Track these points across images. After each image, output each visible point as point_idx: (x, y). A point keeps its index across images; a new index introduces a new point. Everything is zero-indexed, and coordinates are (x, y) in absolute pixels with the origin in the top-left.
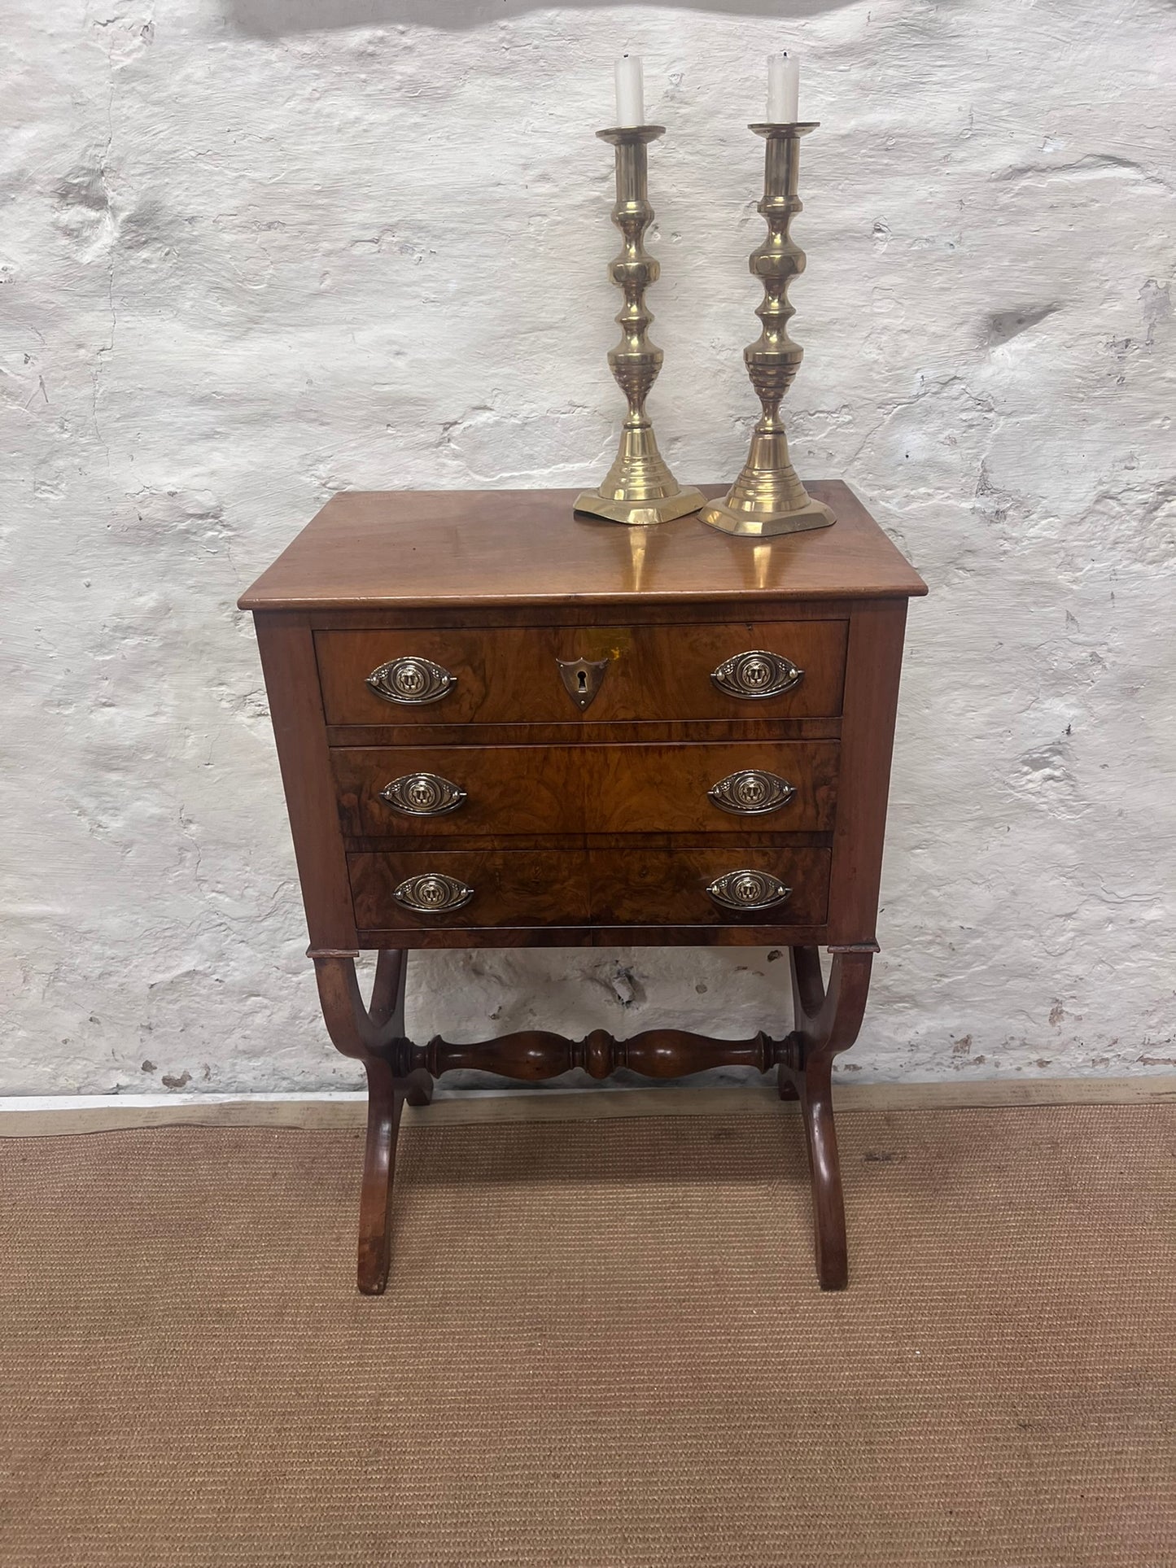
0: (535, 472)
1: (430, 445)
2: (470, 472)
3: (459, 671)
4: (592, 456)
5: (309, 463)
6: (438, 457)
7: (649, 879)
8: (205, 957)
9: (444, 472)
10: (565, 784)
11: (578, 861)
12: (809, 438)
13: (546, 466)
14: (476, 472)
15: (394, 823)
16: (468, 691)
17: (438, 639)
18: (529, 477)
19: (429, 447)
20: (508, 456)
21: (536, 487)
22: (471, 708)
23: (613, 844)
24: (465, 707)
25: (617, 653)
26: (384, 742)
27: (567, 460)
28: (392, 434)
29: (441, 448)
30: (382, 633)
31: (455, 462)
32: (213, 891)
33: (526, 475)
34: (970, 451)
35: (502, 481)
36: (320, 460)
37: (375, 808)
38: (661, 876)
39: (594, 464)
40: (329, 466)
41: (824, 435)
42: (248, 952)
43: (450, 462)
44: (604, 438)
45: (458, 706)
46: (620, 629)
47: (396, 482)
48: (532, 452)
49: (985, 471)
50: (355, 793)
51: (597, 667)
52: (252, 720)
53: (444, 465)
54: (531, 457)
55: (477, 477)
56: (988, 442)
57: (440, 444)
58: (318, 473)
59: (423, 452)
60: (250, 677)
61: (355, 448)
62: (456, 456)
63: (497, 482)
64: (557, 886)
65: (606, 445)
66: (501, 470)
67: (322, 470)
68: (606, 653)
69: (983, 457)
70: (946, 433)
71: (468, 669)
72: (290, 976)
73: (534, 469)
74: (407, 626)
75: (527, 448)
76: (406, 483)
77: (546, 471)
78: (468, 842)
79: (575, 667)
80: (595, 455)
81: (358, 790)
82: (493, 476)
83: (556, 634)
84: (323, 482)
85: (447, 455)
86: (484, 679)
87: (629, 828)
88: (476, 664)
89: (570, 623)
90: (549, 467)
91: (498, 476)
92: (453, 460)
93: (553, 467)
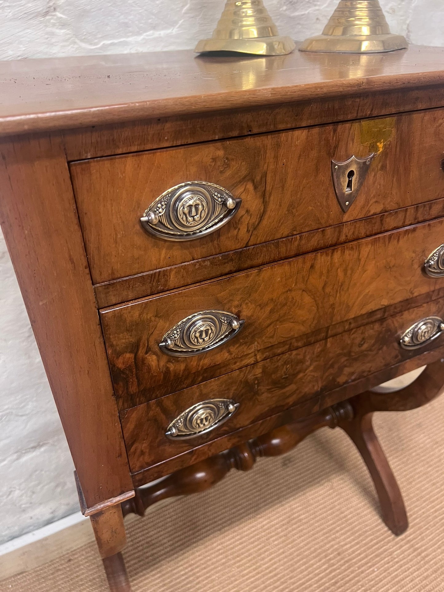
0: (130, 39)
1: (38, 14)
2: (77, 41)
3: (239, 191)
4: (173, 24)
6: (46, 26)
7: (365, 346)
9: (53, 40)
10: (324, 288)
11: (319, 350)
12: (317, 8)
13: (138, 34)
14: (82, 41)
15: (171, 369)
16: (247, 211)
17: (221, 153)
18: (125, 44)
19: (37, 16)
20: (107, 24)
21: (133, 51)
22: (248, 231)
23: (347, 327)
24: (243, 230)
25: (380, 145)
26: (160, 288)
27: (154, 27)
29: (48, 17)
30: (158, 153)
31: (63, 31)
34: (402, 18)
35: (104, 47)
37: (152, 360)
38: (373, 341)
39: (174, 31)
41: (325, 5)
43: (57, 31)
44: (183, 6)
45: (235, 232)
46: (388, 119)
47: (11, 53)
48: (126, 21)
49: (409, 32)
50: (131, 352)
51: (364, 163)
53: (52, 34)
54: (126, 25)
55: (83, 45)
56: (411, 11)
57: (47, 13)
59: (31, 22)
62: (63, 25)
63: (100, 48)
64: (301, 375)
65: (185, 13)
66: (105, 37)
68: (373, 147)
69: (408, 22)
70: (390, 5)
71: (250, 186)
73: (128, 37)
74: (190, 141)
75: (122, 17)
77: (140, 38)
78: (235, 363)
79: (347, 166)
80: (176, 22)
81: (135, 348)
82: (96, 44)
83: (335, 131)
85: (54, 25)
86: (264, 196)
87: (364, 311)
88: (258, 178)
89: (349, 117)
90: (141, 34)
91: (102, 44)
92: (61, 29)
93: (145, 34)
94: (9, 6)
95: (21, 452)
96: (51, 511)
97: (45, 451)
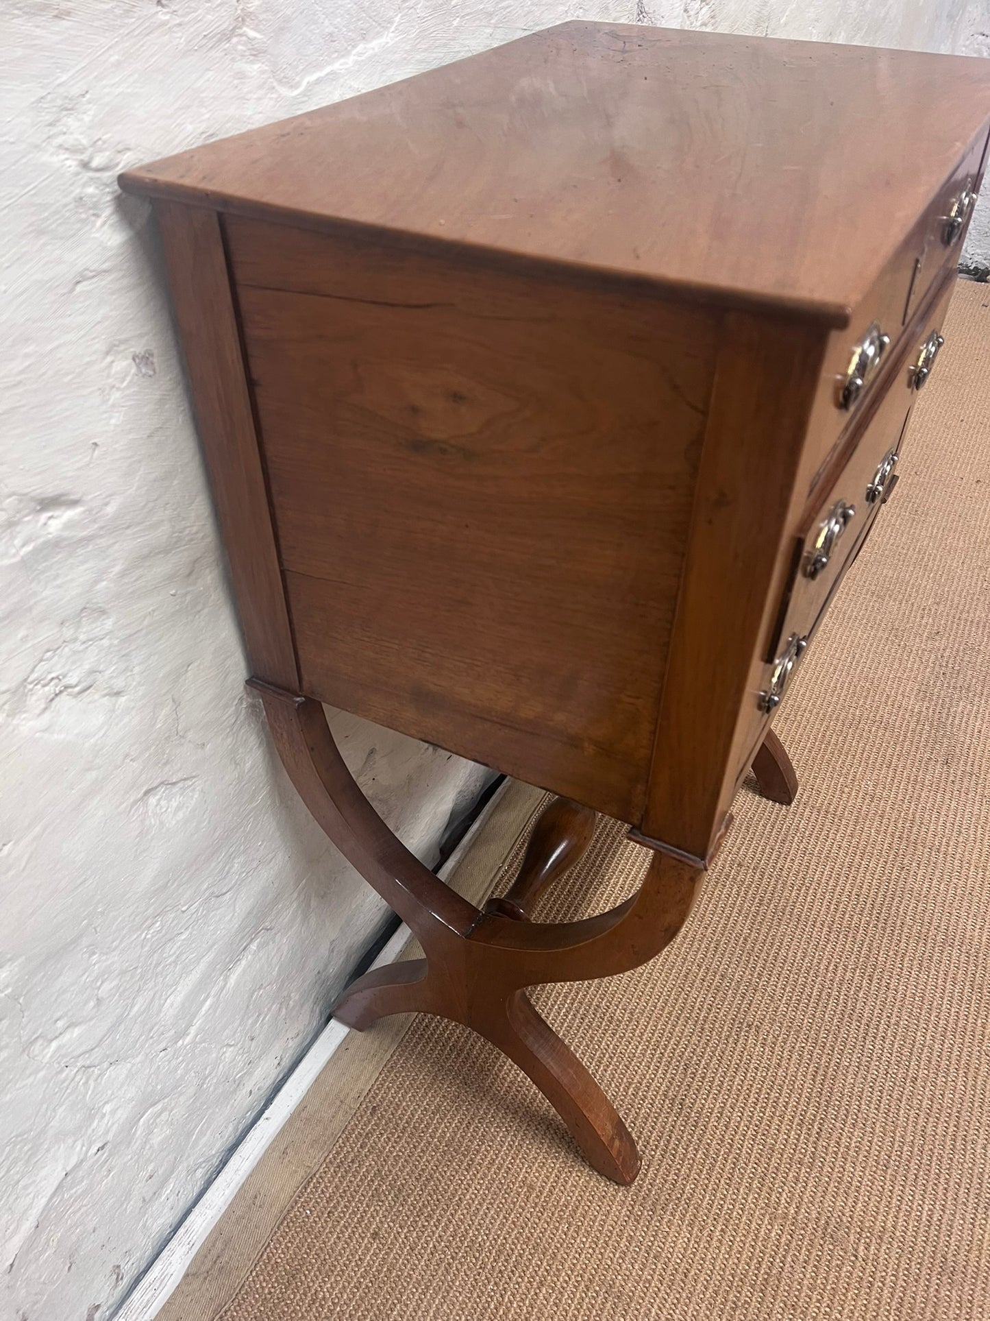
0: (336, 66)
2: (275, 84)
4: (388, 24)
5: (49, 118)
8: (70, 1141)
9: (245, 89)
13: (347, 52)
14: (281, 82)
18: (333, 77)
19: (220, 40)
20: (310, 42)
27: (364, 38)
28: (164, 24)
29: (235, 40)
31: (256, 66)
32: (52, 1040)
33: (332, 73)
36: (69, 108)
39: (388, 38)
40: (87, 118)
42: (122, 1070)
43: (249, 68)
48: (332, 29)
52: (47, 715)
53: (243, 76)
54: (332, 37)
55: (283, 91)
57: (233, 32)
58: (69, 140)
59: (213, 53)
60: (25, 639)
61: (118, 64)
62: (257, 53)
63: (304, 94)
66: (306, 70)
67: (76, 129)
72: (180, 1042)
73: (335, 61)
76: (203, 127)
77: (350, 63)
80: (392, 21)
82: (299, 85)
84: (85, 157)
85: (243, 55)
90: (349, 53)
91: (304, 83)
92: (252, 62)
93: (354, 52)
94: (180, 25)
95: (227, 969)
96: (276, 1062)
97: (260, 947)
